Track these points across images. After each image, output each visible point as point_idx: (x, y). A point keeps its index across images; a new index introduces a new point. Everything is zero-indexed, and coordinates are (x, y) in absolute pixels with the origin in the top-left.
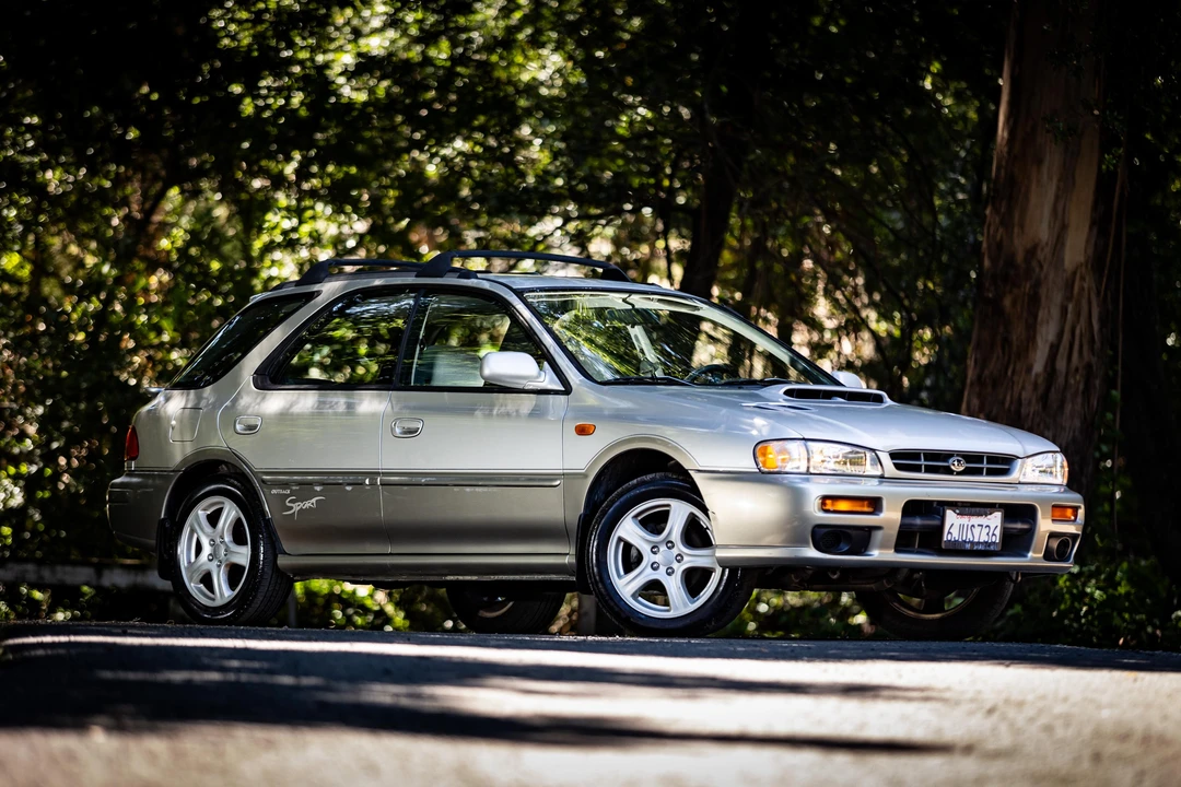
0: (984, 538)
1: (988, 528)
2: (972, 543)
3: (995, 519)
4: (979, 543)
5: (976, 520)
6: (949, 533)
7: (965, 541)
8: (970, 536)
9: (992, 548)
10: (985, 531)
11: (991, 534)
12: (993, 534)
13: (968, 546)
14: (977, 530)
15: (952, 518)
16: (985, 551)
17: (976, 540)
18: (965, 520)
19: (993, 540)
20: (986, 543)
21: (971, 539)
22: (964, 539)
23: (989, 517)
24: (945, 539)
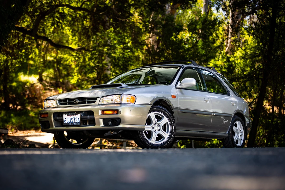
0: (76, 121)
1: (77, 118)
2: (72, 123)
3: (78, 116)
4: (74, 123)
5: (73, 117)
6: (65, 121)
8: (71, 121)
9: (78, 124)
10: (76, 119)
11: (77, 120)
12: (78, 120)
14: (73, 119)
15: (65, 116)
17: (73, 122)
18: (69, 117)
19: (79, 122)
20: (76, 123)
21: (72, 122)
22: (70, 122)
23: (77, 115)
24: (64, 122)
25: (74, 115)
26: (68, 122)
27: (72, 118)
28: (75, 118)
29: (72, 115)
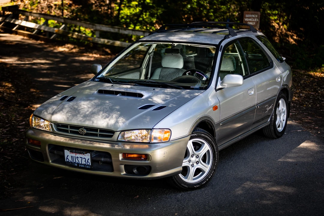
0: (83, 162)
2: (78, 164)
3: (88, 156)
4: (81, 164)
5: (78, 155)
6: (67, 158)
7: (75, 163)
9: (87, 167)
10: (84, 160)
11: (86, 161)
12: (88, 162)
13: (76, 165)
14: (80, 159)
16: (85, 167)
18: (74, 155)
19: (88, 164)
20: (85, 165)
21: (78, 162)
22: (75, 161)
23: (85, 155)
24: (66, 161)
25: (80, 153)
26: (71, 161)
27: (77, 157)
28: (82, 158)
29: (77, 153)
